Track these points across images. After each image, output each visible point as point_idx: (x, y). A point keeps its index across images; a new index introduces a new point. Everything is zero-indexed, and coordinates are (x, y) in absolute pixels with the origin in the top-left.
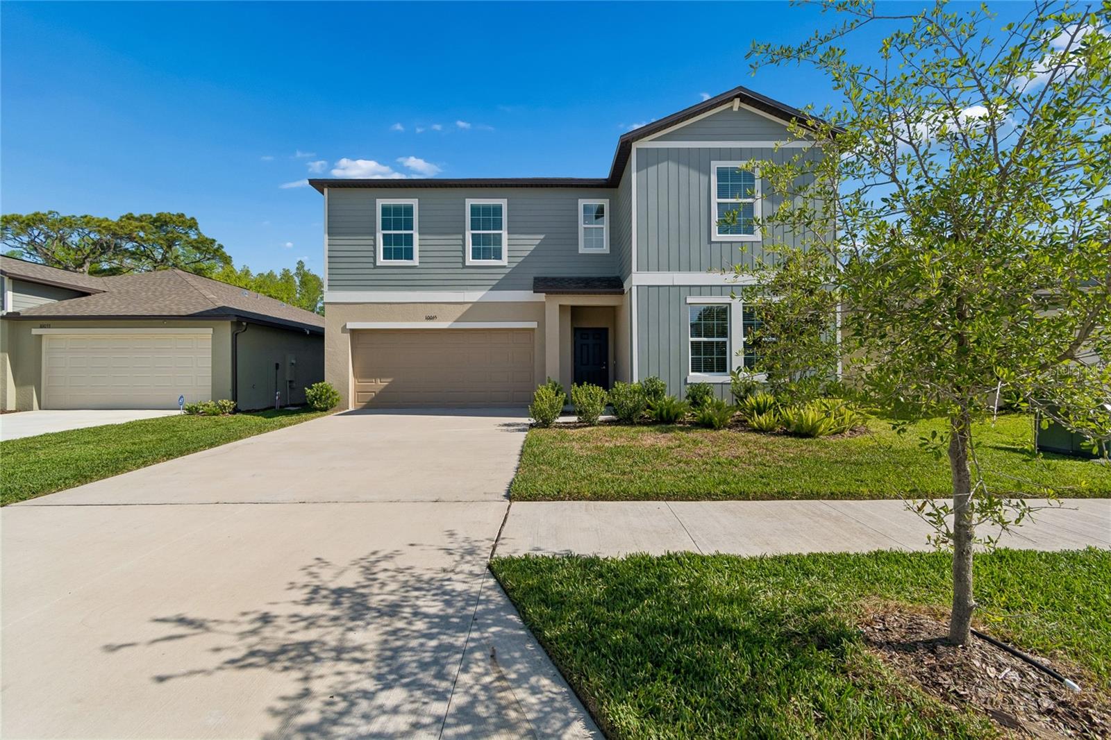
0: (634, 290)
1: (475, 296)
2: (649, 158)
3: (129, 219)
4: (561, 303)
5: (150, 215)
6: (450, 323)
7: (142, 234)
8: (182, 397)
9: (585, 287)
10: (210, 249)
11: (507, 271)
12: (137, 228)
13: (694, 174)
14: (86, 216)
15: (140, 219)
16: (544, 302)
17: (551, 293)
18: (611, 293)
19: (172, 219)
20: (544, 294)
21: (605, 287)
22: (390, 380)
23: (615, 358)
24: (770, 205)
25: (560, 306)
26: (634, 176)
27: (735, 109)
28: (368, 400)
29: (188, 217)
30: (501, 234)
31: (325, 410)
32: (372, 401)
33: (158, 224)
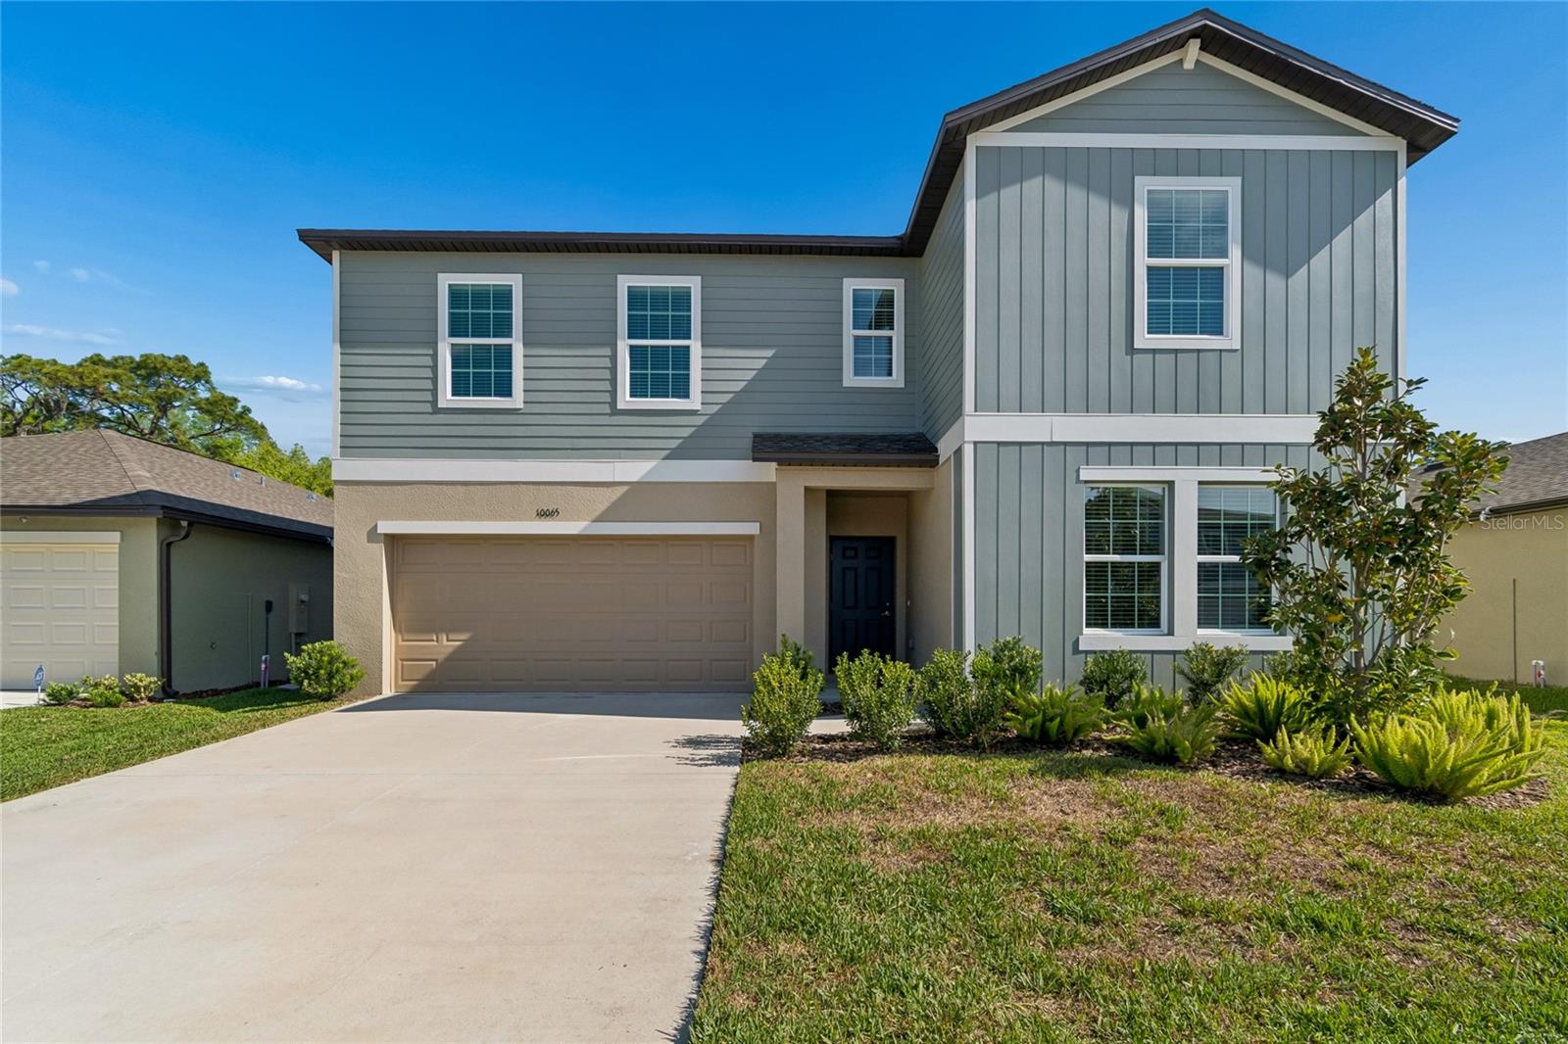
0: (968, 452)
1: (634, 470)
2: (1005, 169)
3: (94, 363)
4: (808, 484)
5: (131, 358)
6: (585, 524)
7: (115, 387)
8: (40, 669)
9: (859, 451)
10: (226, 413)
11: (699, 421)
12: (106, 377)
13: (1099, 205)
14: (19, 356)
15: (113, 363)
16: (775, 483)
17: (789, 462)
18: (910, 464)
19: (165, 364)
20: (774, 465)
21: (899, 451)
22: (465, 636)
23: (909, 595)
24: (1259, 272)
25: (807, 489)
26: (970, 207)
27: (1189, 65)
28: (420, 676)
29: (194, 362)
30: (688, 347)
31: (327, 698)
32: (431, 676)
33: (143, 372)
